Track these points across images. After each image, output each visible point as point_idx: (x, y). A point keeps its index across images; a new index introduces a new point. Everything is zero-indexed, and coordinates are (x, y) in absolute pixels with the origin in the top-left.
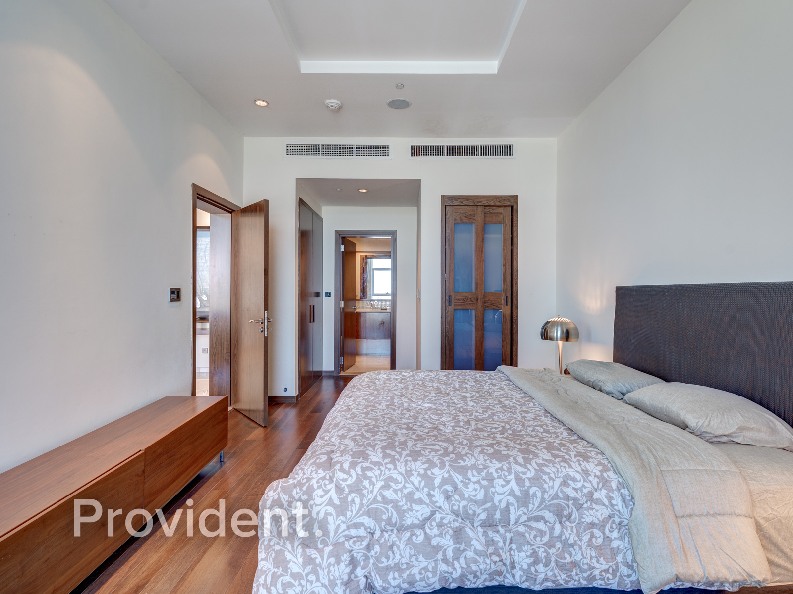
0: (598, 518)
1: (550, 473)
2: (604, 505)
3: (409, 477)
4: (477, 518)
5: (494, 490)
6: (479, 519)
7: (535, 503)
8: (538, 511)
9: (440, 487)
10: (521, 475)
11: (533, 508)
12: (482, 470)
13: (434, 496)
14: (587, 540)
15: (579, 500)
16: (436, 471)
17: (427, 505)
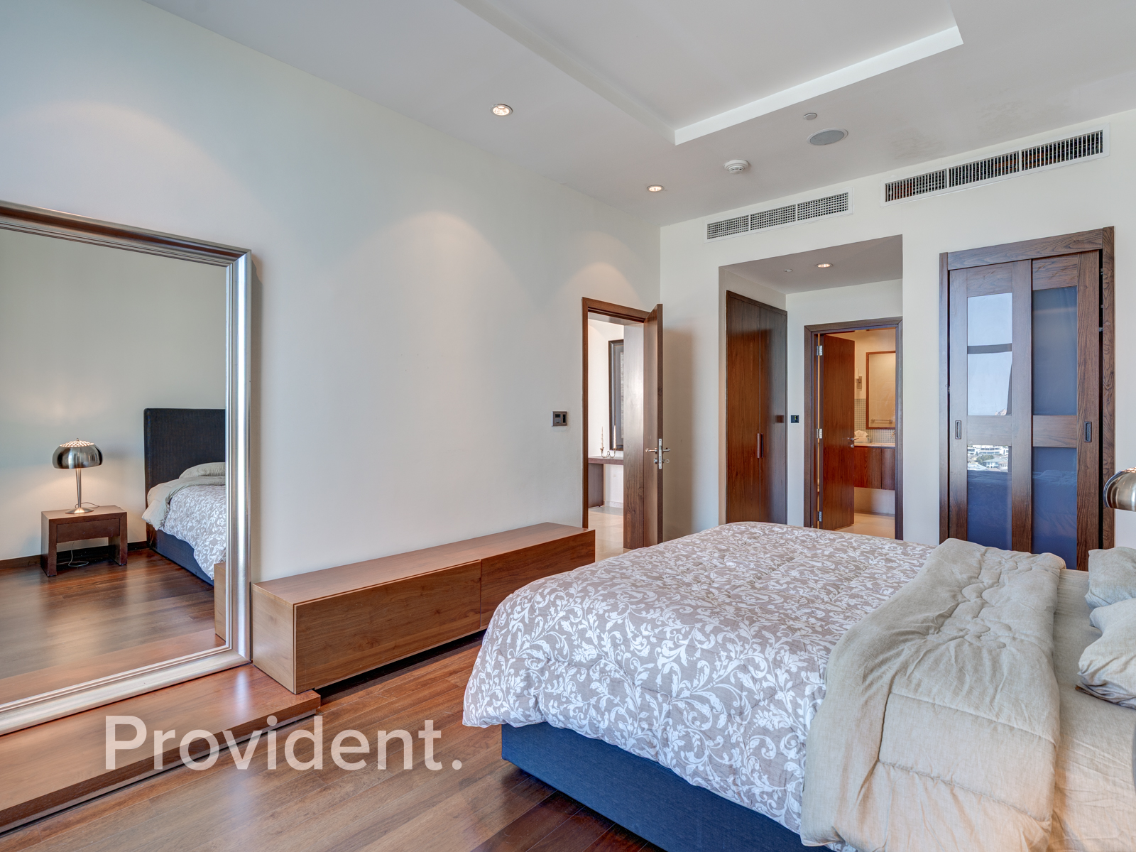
0: (773, 725)
1: (731, 651)
2: (786, 711)
3: (587, 614)
4: (638, 675)
5: (659, 651)
6: (639, 677)
7: (701, 681)
8: (703, 691)
9: (610, 631)
10: (696, 643)
11: (698, 685)
12: (657, 626)
13: (603, 639)
14: (754, 747)
15: (754, 693)
16: (614, 615)
17: (596, 647)
